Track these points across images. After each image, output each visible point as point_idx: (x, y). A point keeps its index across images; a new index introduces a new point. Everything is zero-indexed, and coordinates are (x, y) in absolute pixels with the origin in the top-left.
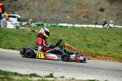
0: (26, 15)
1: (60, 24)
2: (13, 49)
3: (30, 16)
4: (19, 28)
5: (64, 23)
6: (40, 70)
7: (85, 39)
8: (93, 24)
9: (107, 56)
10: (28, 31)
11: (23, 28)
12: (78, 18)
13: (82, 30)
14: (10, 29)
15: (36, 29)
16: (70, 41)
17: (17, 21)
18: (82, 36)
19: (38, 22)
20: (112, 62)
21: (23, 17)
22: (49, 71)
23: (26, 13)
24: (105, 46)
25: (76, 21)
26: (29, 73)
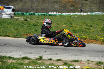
0: (20, 6)
1: (50, 13)
2: (8, 36)
3: (23, 7)
4: (13, 18)
6: (31, 54)
7: (72, 25)
8: (78, 12)
9: (90, 39)
10: (21, 20)
11: (17, 18)
12: (65, 7)
13: (69, 18)
14: (5, 19)
15: (28, 18)
16: (58, 27)
17: (11, 11)
18: (68, 23)
19: (30, 12)
20: (95, 44)
21: (17, 8)
22: (39, 54)
24: (89, 31)
25: (63, 10)
26: (22, 57)
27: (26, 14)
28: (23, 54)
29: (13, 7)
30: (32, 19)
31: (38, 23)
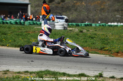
0: (74, 16)
3: (78, 16)
4: (67, 29)
5: (114, 22)
6: (89, 70)
10: (76, 31)
11: (71, 29)
14: (58, 30)
15: (84, 29)
17: (64, 22)
21: (70, 18)
22: (98, 71)
23: (73, 14)
26: (78, 73)
27: (81, 25)
28: (79, 70)
29: (66, 17)
30: (88, 31)
31: (95, 34)
